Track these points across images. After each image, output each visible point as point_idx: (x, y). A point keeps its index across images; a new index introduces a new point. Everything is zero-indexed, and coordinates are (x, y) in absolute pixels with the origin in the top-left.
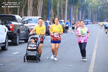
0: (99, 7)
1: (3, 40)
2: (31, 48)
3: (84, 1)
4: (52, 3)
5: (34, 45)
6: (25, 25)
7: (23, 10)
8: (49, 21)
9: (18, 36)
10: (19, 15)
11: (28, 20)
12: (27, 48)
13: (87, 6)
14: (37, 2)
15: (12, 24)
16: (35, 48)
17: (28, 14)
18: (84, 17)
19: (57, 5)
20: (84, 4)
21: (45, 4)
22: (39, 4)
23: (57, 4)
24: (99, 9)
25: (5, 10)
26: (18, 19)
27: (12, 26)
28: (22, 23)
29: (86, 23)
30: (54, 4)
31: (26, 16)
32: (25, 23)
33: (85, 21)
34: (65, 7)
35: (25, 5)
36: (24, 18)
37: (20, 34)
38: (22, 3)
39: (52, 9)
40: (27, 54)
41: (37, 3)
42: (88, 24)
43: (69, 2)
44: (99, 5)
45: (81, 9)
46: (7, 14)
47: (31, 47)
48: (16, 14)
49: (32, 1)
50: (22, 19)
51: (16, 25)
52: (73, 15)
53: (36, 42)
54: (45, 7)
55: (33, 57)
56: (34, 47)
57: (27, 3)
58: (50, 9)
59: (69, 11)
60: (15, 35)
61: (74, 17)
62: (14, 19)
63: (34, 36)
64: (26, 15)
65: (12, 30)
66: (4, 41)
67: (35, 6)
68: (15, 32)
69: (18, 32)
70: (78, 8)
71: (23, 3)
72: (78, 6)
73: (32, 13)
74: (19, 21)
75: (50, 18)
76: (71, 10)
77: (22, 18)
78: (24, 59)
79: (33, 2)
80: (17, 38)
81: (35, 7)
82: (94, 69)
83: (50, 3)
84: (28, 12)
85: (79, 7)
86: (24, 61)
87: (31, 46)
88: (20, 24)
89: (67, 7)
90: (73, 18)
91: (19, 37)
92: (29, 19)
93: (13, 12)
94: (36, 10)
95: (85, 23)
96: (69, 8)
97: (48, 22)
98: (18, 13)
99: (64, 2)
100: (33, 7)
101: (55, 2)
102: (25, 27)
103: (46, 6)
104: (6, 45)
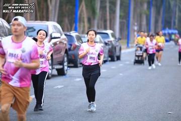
8: (77, 34)
10: (4, 18)
18: (162, 22)
29: (168, 38)
39: (84, 3)
42: (171, 40)
45: (154, 3)
50: (9, 27)
59: (125, 8)
61: (136, 24)
74: (3, 33)
75: (78, 24)
76: (129, 7)
90: (134, 24)
92: (28, 28)
97: (74, 34)
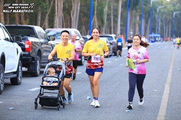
0: (174, 13)
1: (14, 68)
2: (48, 84)
3: (150, 3)
4: (96, 7)
5: (54, 79)
6: (50, 42)
7: (47, 17)
9: (38, 62)
10: (41, 26)
11: (54, 35)
12: (42, 84)
13: (154, 12)
14: (70, 4)
15: (28, 40)
16: (56, 84)
17: (55, 25)
18: (150, 29)
19: (105, 10)
20: (150, 7)
21: (85, 8)
22: (75, 7)
23: (104, 8)
24: (175, 16)
25: (17, 18)
26: (39, 32)
27: (29, 43)
28: (45, 39)
29: (153, 40)
30: (99, 8)
31: (52, 27)
32: (51, 39)
33: (150, 36)
34: (118, 13)
35: (50, 10)
36: (49, 32)
37: (42, 58)
38: (45, 7)
39: (95, 16)
40: (40, 94)
41: (71, 7)
42: (155, 41)
43: (124, 5)
44: (174, 10)
45: (144, 16)
46: (20, 23)
47: (49, 82)
48: (36, 25)
49: (62, 3)
50: (44, 33)
51: (35, 42)
52: (131, 26)
53: (58, 73)
54: (84, 13)
55: (52, 101)
56: (54, 82)
57: (54, 7)
58: (92, 17)
59: (124, 20)
60: (33, 58)
61: (132, 30)
62: (32, 33)
63: (54, 63)
64: (51, 25)
65: (29, 51)
66: (15, 70)
67: (67, 10)
68: (34, 54)
69: (38, 55)
70: (139, 14)
71: (47, 6)
72: (139, 11)
73: (61, 23)
74: (41, 36)
76: (127, 18)
77: (46, 30)
78: (36, 103)
79: (64, 4)
80: (37, 65)
81: (66, 13)
82: (166, 116)
83: (92, 5)
84: (55, 22)
85: (141, 14)
86: (36, 107)
87: (48, 80)
88: (42, 41)
89: (121, 13)
90: (130, 31)
91: (40, 63)
92: (58, 33)
93: (30, 21)
94: (69, 17)
95: (151, 39)
96: (125, 14)
98: (39, 23)
99: (115, 4)
100: (63, 13)
101: (101, 5)
102: (50, 46)
103: (85, 11)
104: (18, 76)
